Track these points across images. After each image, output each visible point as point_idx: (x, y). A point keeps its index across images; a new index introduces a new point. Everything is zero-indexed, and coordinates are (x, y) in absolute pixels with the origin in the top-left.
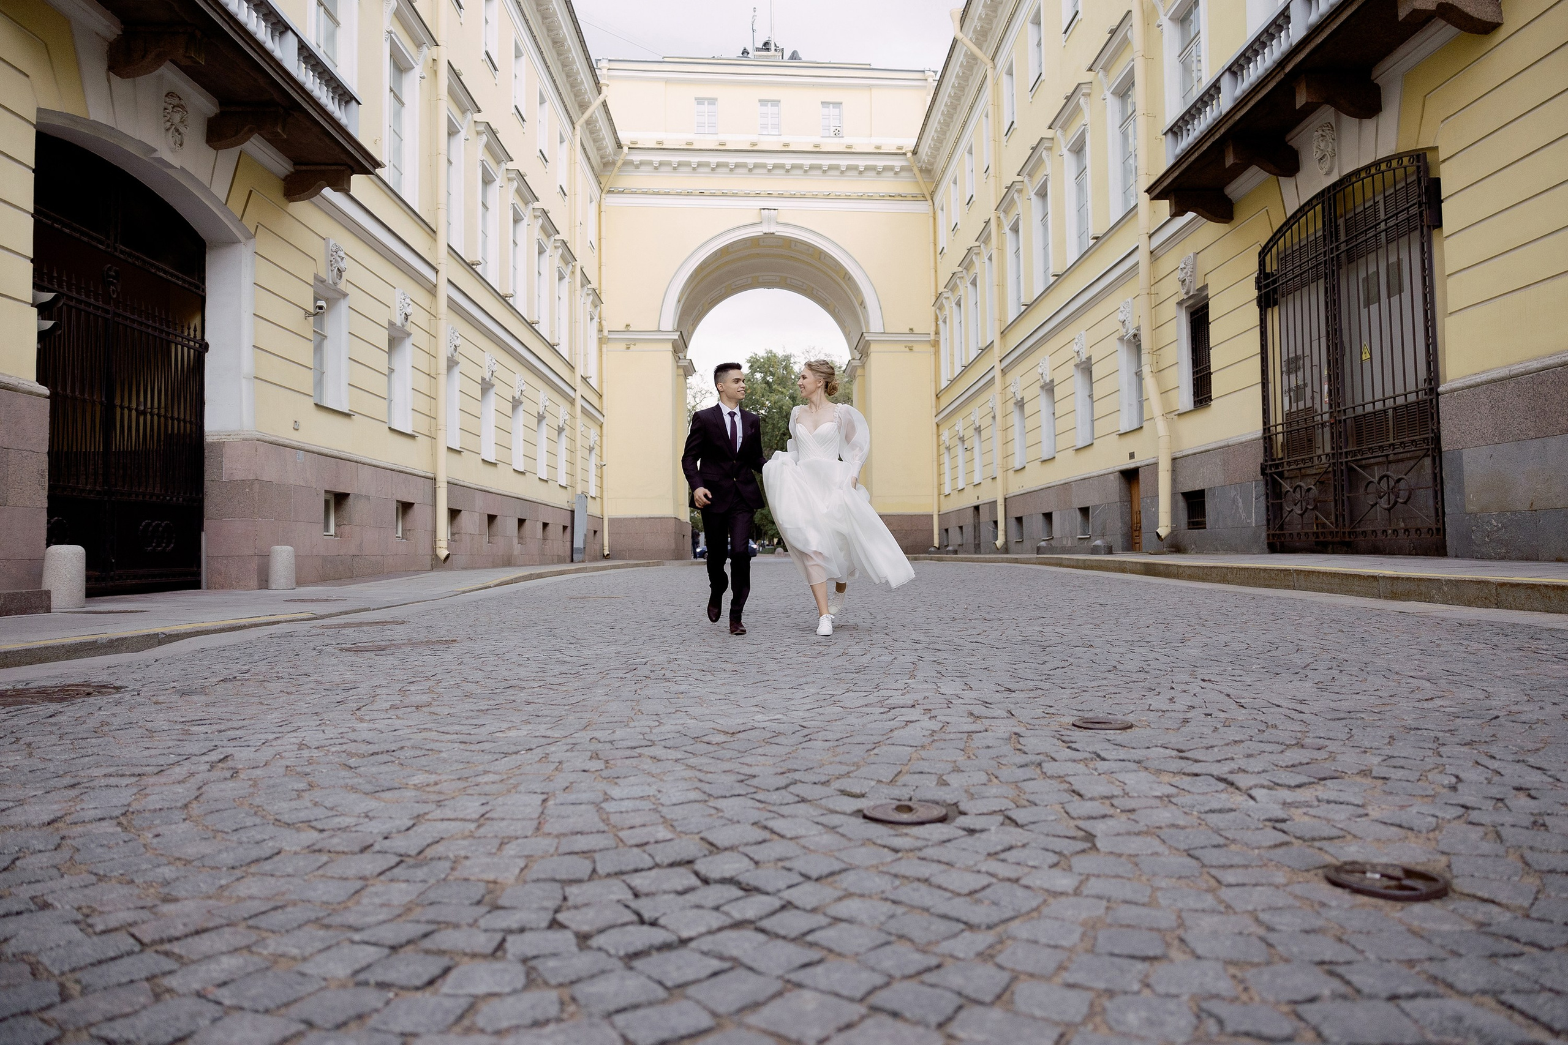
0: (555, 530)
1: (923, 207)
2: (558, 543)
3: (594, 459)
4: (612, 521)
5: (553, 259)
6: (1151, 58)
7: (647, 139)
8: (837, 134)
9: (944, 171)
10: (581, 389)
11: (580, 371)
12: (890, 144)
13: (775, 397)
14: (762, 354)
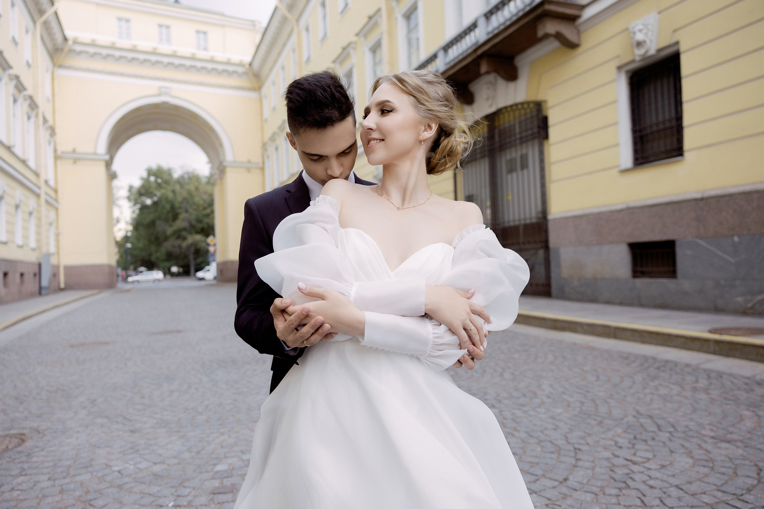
0: (28, 277)
1: (253, 95)
2: (31, 285)
3: (53, 231)
4: (68, 269)
5: (23, 106)
6: (391, 34)
7: (85, 36)
8: (205, 49)
9: (267, 76)
10: (44, 188)
11: (43, 177)
12: (236, 58)
13: (163, 191)
14: (154, 166)
